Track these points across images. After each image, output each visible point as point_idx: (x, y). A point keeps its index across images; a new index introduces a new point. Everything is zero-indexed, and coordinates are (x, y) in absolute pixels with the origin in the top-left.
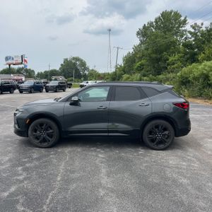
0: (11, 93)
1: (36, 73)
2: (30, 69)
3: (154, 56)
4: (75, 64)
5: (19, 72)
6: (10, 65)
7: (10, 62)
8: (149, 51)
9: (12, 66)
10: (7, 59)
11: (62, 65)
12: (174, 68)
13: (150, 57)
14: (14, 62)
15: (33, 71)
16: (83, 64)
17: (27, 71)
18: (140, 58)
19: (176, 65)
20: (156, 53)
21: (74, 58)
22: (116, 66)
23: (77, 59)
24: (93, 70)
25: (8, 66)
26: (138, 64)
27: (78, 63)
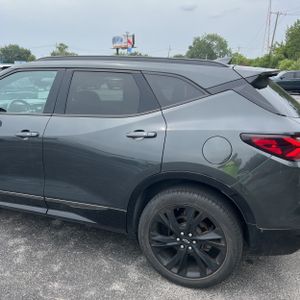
4: (209, 46)
6: (117, 50)
7: (118, 45)
9: (120, 50)
10: (115, 40)
11: (190, 48)
14: (123, 45)
16: (223, 45)
21: (209, 37)
23: (213, 38)
24: (236, 54)
25: (115, 51)
27: (215, 43)
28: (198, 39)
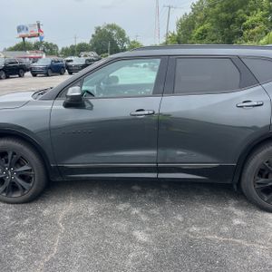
0: (20, 76)
1: (60, 49)
2: (51, 44)
3: (223, 15)
4: (110, 34)
5: (36, 47)
6: (24, 38)
7: (23, 33)
8: (217, 9)
9: (26, 39)
10: (20, 29)
11: (93, 36)
12: (254, 34)
13: (218, 18)
14: (29, 34)
15: (56, 46)
16: (121, 34)
17: (47, 46)
18: (202, 22)
19: (257, 29)
20: (226, 11)
21: (109, 26)
22: (167, 34)
23: (113, 27)
24: (134, 42)
25: (22, 39)
26: (198, 30)
27: (115, 32)
28: (99, 28)
